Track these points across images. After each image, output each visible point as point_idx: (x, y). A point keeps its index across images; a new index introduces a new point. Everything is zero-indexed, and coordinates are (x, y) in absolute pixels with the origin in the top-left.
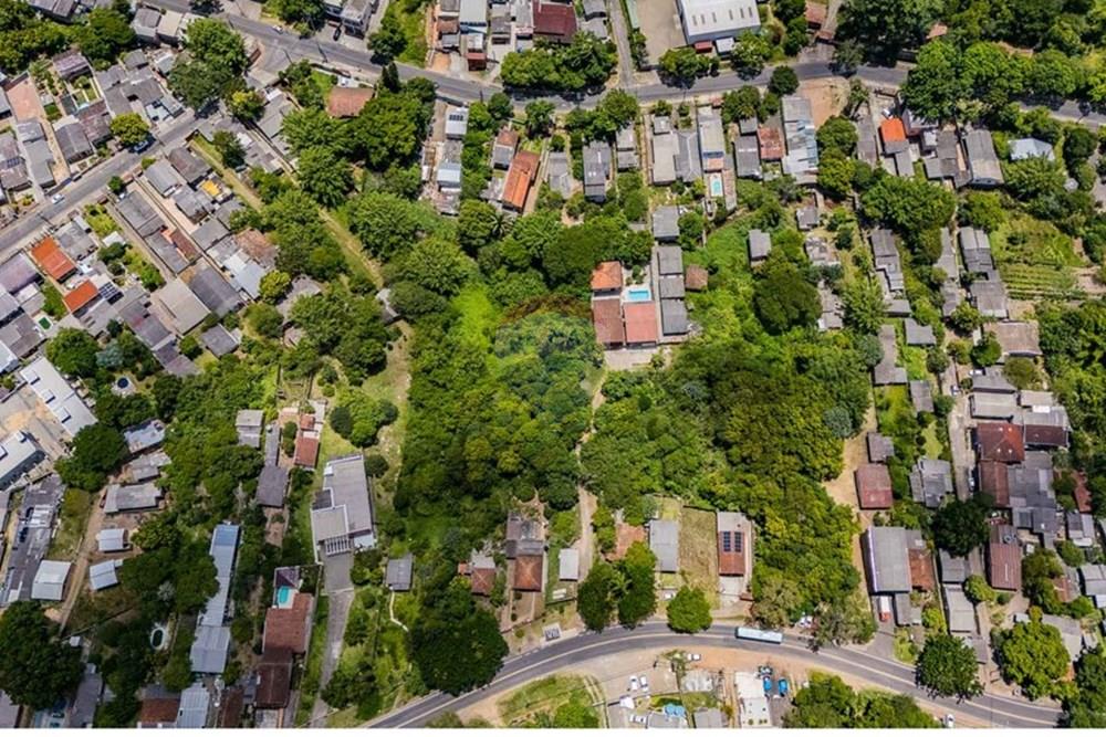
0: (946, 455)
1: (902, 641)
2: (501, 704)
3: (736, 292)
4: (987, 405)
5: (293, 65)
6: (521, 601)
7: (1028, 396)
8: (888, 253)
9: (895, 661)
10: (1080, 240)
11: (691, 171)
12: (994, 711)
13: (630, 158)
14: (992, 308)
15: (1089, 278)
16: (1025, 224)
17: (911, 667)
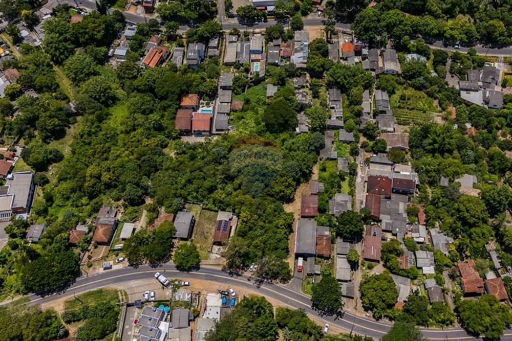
0: (352, 193)
1: (309, 283)
2: (67, 302)
3: (257, 113)
4: (376, 170)
5: (60, 5)
6: (96, 250)
7: (398, 167)
8: (336, 99)
9: (301, 293)
10: (437, 101)
11: (244, 59)
12: (355, 324)
13: (215, 51)
14: (386, 127)
15: (440, 118)
16: (410, 92)
17: (309, 297)
